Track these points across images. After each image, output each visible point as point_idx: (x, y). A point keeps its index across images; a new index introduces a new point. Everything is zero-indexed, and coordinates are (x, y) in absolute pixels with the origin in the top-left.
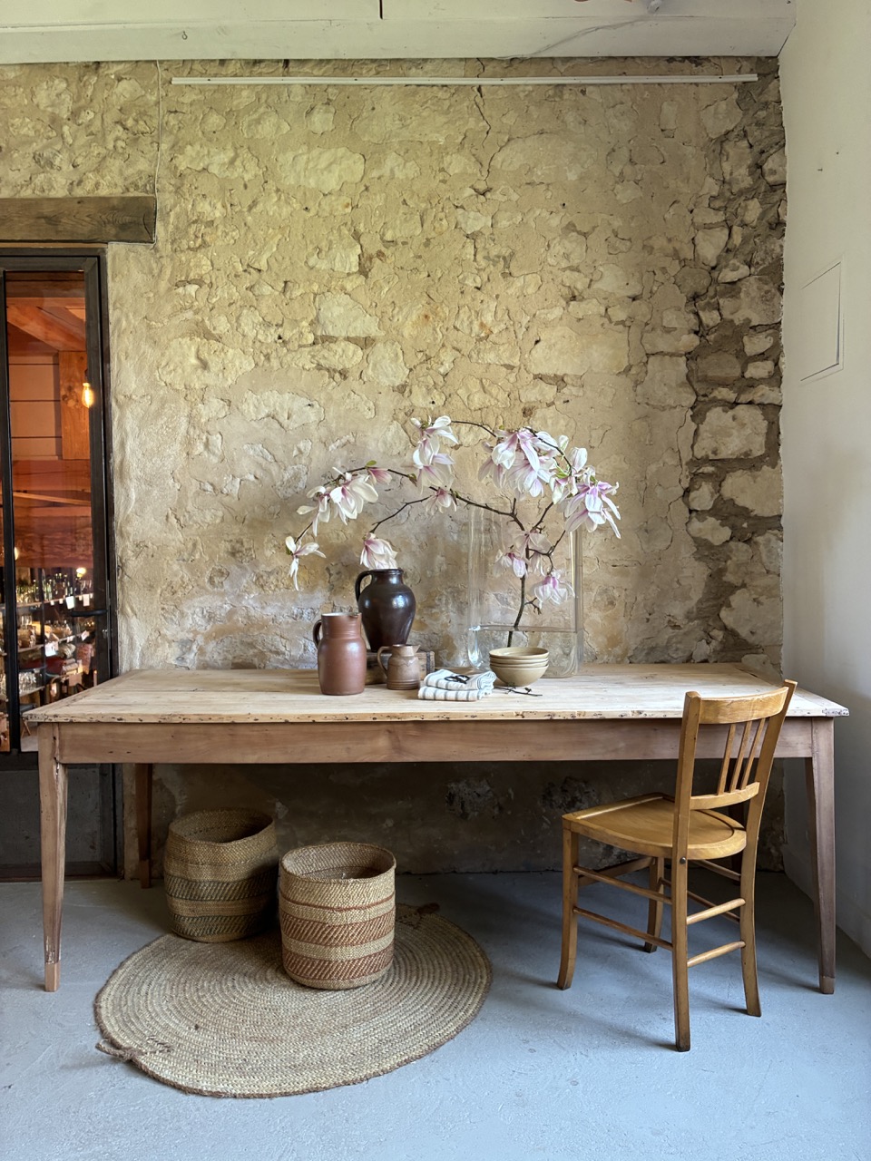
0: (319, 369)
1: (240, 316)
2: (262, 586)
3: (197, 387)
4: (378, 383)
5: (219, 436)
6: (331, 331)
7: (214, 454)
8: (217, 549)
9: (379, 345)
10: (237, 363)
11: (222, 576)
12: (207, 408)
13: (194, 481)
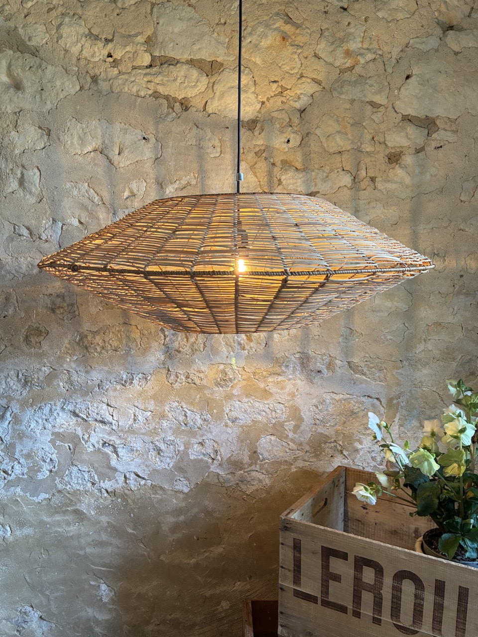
0: (156, 98)
1: (61, 25)
2: (86, 348)
3: (10, 112)
4: (225, 117)
5: (36, 170)
6: (171, 52)
7: (31, 193)
8: (34, 304)
9: (228, 70)
10: (58, 83)
11: (40, 335)
12: (21, 137)
13: (6, 224)
